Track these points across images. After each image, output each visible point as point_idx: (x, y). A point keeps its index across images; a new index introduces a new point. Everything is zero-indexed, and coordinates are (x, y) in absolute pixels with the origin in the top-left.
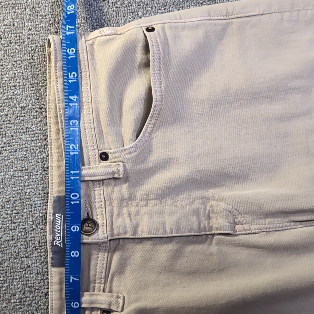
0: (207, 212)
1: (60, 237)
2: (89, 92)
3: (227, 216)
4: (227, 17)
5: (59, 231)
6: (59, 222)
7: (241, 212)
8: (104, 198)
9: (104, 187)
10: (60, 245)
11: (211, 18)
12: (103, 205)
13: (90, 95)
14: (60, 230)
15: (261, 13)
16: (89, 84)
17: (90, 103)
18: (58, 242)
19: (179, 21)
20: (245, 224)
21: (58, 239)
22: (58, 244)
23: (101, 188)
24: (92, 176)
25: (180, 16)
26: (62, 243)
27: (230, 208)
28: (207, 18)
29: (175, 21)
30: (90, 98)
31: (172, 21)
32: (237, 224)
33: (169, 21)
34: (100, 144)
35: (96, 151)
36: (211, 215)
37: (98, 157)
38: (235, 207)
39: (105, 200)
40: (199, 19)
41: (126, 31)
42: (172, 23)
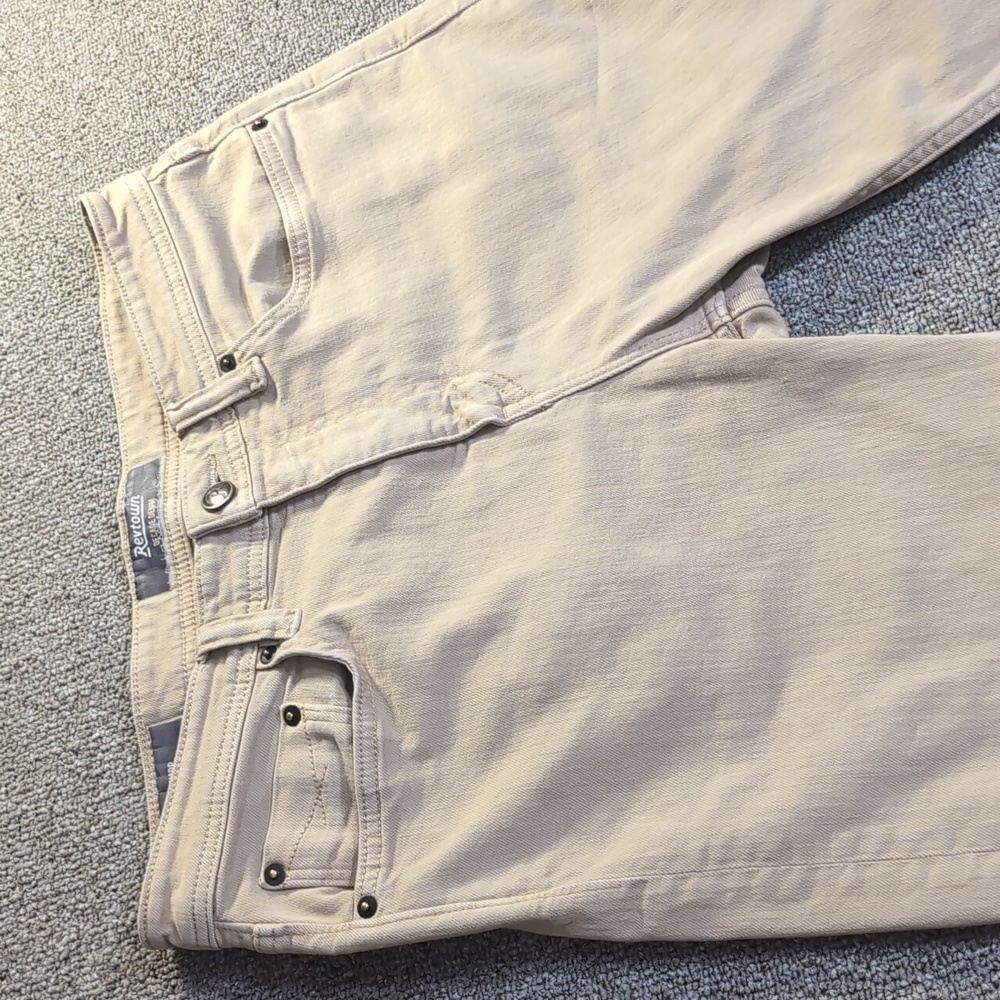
0: (444, 399)
1: (142, 536)
2: (178, 263)
3: (483, 392)
4: (400, 48)
5: (139, 527)
6: (137, 510)
7: (511, 376)
8: (243, 440)
9: (241, 418)
10: (145, 554)
11: (369, 61)
12: (243, 451)
13: (179, 267)
14: (141, 523)
15: (455, 11)
16: (173, 249)
17: (184, 281)
18: (141, 549)
19: (311, 91)
20: (522, 398)
21: (140, 544)
22: (141, 553)
23: (237, 422)
24: (212, 406)
25: (312, 81)
26: (148, 549)
27: (487, 375)
28: (360, 65)
29: (303, 94)
30: (181, 272)
31: (298, 96)
32: (507, 405)
33: (292, 98)
34: (215, 343)
35: (212, 358)
36: (453, 403)
37: (215, 368)
38: (498, 371)
39: (245, 443)
40: (344, 72)
41: (220, 143)
42: (298, 100)
